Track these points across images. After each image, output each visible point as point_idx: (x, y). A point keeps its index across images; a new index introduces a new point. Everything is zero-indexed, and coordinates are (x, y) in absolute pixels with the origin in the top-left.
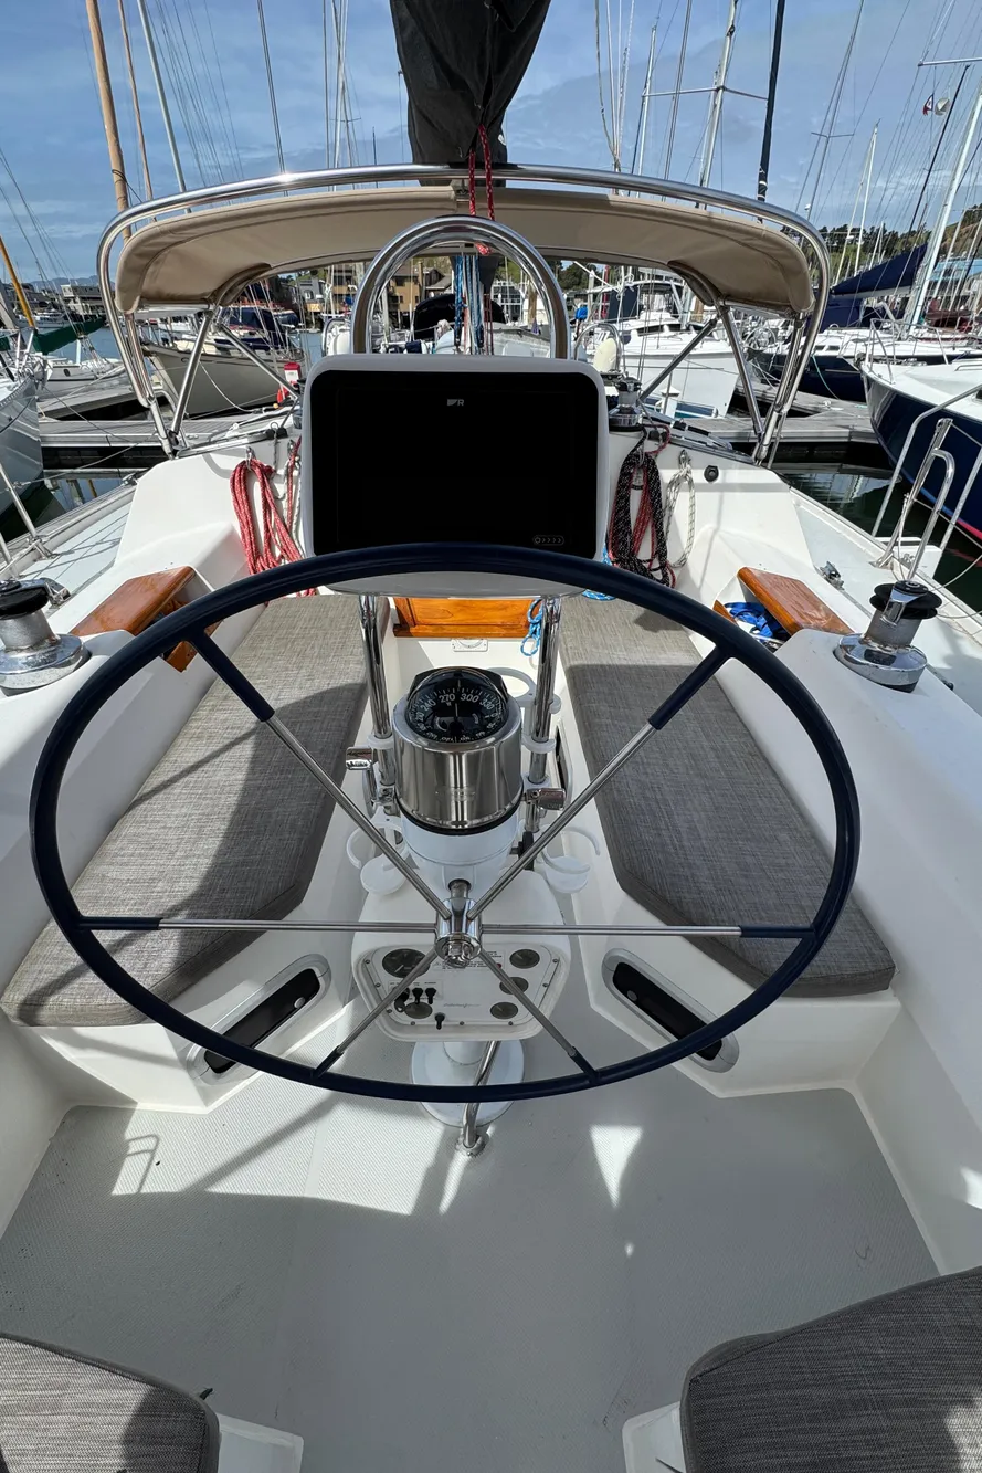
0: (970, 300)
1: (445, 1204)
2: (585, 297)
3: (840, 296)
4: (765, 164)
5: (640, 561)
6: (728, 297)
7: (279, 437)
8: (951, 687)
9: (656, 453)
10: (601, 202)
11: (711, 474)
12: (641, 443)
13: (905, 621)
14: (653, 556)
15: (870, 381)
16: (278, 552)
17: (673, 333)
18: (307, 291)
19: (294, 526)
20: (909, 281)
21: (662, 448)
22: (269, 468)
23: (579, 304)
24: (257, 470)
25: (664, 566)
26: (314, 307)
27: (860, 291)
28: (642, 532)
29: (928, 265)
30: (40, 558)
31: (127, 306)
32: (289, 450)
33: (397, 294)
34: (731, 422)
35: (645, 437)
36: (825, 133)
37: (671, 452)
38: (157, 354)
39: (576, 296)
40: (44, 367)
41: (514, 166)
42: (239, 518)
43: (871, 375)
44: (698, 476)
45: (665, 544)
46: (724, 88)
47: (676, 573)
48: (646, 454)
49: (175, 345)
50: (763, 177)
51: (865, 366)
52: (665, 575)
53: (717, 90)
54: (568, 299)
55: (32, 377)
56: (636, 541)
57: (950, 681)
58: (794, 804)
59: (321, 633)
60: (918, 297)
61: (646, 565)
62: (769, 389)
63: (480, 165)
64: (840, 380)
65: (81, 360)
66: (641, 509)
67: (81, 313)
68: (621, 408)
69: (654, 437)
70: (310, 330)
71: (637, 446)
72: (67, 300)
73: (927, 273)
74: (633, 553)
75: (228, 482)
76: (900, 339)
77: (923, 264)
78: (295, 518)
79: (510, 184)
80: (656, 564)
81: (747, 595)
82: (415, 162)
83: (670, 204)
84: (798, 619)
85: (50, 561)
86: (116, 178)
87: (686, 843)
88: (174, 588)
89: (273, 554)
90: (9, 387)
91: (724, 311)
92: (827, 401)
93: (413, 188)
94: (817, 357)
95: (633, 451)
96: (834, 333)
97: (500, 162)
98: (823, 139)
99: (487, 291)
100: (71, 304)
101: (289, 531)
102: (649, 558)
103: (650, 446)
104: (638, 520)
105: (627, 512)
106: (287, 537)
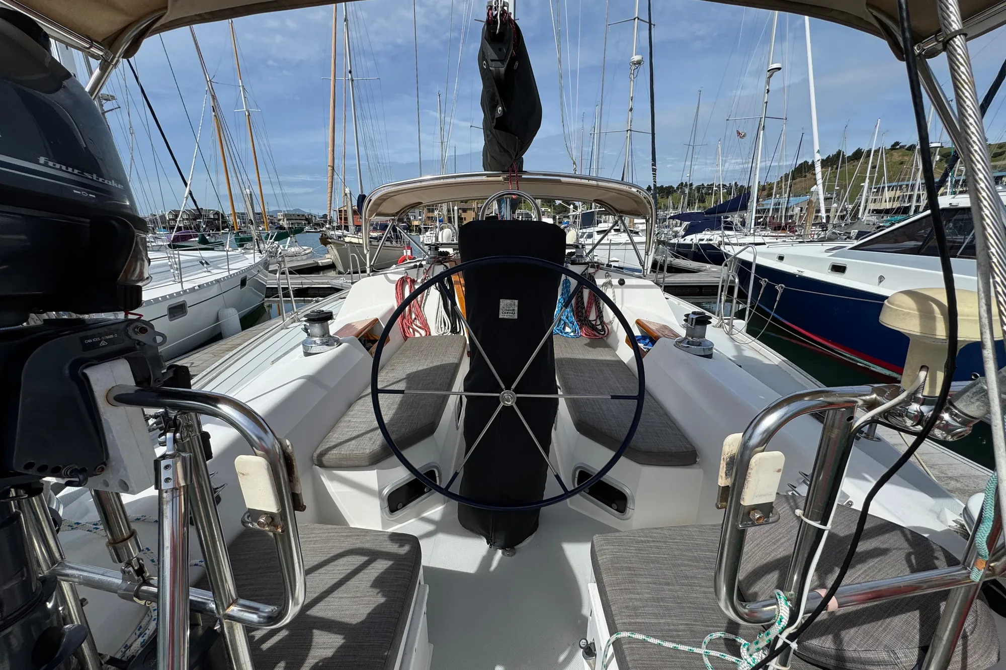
0: (794, 217)
1: (492, 568)
2: (568, 217)
3: (708, 215)
4: (654, 159)
5: (590, 321)
6: (622, 212)
7: (419, 267)
8: (740, 367)
9: (594, 273)
10: (559, 181)
11: (622, 282)
12: (586, 269)
13: (698, 327)
14: (597, 317)
15: (725, 253)
16: (413, 316)
17: (616, 233)
18: (412, 215)
19: (422, 305)
20: (744, 207)
21: (597, 271)
22: (414, 280)
23: (566, 220)
24: (409, 280)
25: (602, 323)
26: (416, 223)
27: (718, 213)
28: (591, 308)
29: (753, 201)
30: (294, 322)
31: (370, 216)
32: (424, 272)
33: (463, 216)
34: (651, 275)
35: (588, 267)
36: (692, 144)
37: (602, 273)
38: (334, 243)
39: (564, 217)
40: (277, 248)
41: (526, 172)
42: (397, 301)
43: (725, 251)
44: (615, 282)
45: (602, 312)
46: (630, 130)
47: (609, 327)
48: (589, 274)
49: (344, 239)
50: (654, 165)
51: (722, 248)
52: (603, 327)
53: (627, 131)
54: (559, 218)
55: (271, 252)
56: (588, 312)
57: (740, 364)
58: (659, 404)
59: (435, 349)
60: (751, 216)
61: (594, 323)
62: (674, 260)
63: (513, 171)
64: (713, 255)
65: (288, 247)
66: (589, 298)
67: (286, 226)
68: (577, 255)
69: (593, 267)
70: (412, 234)
71: (585, 270)
72: (280, 220)
73: (753, 205)
74: (587, 317)
75: (394, 285)
76: (746, 235)
77: (750, 201)
78: (423, 302)
79: (523, 177)
80: (599, 323)
81: (641, 331)
82: (485, 170)
83: (591, 182)
84: (659, 334)
85: (299, 323)
86: (330, 168)
87: (606, 413)
88: (361, 332)
89: (411, 318)
90: (260, 257)
91: (621, 217)
92: (708, 266)
93: (484, 178)
94: (701, 245)
95: (584, 272)
96: (709, 233)
97: (520, 171)
98: (691, 148)
99: (514, 213)
100: (281, 222)
101: (420, 307)
102: (595, 319)
103: (591, 270)
104: (588, 302)
105: (582, 298)
106: (419, 310)
